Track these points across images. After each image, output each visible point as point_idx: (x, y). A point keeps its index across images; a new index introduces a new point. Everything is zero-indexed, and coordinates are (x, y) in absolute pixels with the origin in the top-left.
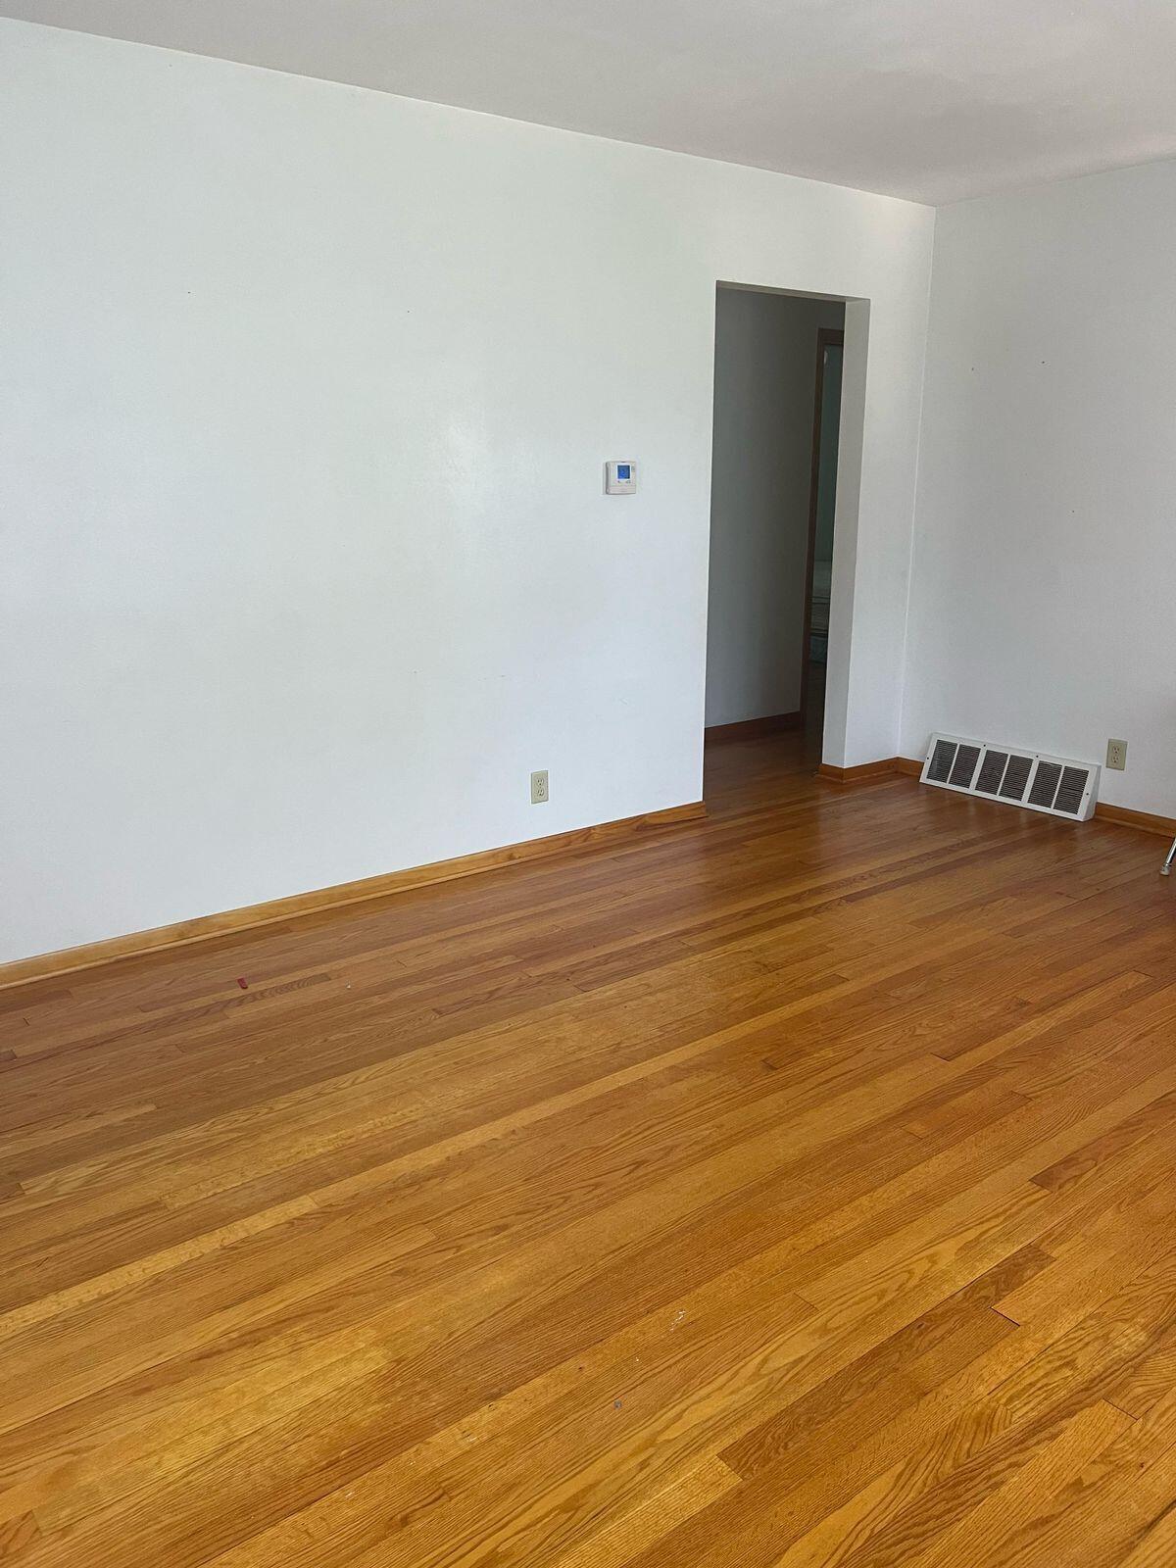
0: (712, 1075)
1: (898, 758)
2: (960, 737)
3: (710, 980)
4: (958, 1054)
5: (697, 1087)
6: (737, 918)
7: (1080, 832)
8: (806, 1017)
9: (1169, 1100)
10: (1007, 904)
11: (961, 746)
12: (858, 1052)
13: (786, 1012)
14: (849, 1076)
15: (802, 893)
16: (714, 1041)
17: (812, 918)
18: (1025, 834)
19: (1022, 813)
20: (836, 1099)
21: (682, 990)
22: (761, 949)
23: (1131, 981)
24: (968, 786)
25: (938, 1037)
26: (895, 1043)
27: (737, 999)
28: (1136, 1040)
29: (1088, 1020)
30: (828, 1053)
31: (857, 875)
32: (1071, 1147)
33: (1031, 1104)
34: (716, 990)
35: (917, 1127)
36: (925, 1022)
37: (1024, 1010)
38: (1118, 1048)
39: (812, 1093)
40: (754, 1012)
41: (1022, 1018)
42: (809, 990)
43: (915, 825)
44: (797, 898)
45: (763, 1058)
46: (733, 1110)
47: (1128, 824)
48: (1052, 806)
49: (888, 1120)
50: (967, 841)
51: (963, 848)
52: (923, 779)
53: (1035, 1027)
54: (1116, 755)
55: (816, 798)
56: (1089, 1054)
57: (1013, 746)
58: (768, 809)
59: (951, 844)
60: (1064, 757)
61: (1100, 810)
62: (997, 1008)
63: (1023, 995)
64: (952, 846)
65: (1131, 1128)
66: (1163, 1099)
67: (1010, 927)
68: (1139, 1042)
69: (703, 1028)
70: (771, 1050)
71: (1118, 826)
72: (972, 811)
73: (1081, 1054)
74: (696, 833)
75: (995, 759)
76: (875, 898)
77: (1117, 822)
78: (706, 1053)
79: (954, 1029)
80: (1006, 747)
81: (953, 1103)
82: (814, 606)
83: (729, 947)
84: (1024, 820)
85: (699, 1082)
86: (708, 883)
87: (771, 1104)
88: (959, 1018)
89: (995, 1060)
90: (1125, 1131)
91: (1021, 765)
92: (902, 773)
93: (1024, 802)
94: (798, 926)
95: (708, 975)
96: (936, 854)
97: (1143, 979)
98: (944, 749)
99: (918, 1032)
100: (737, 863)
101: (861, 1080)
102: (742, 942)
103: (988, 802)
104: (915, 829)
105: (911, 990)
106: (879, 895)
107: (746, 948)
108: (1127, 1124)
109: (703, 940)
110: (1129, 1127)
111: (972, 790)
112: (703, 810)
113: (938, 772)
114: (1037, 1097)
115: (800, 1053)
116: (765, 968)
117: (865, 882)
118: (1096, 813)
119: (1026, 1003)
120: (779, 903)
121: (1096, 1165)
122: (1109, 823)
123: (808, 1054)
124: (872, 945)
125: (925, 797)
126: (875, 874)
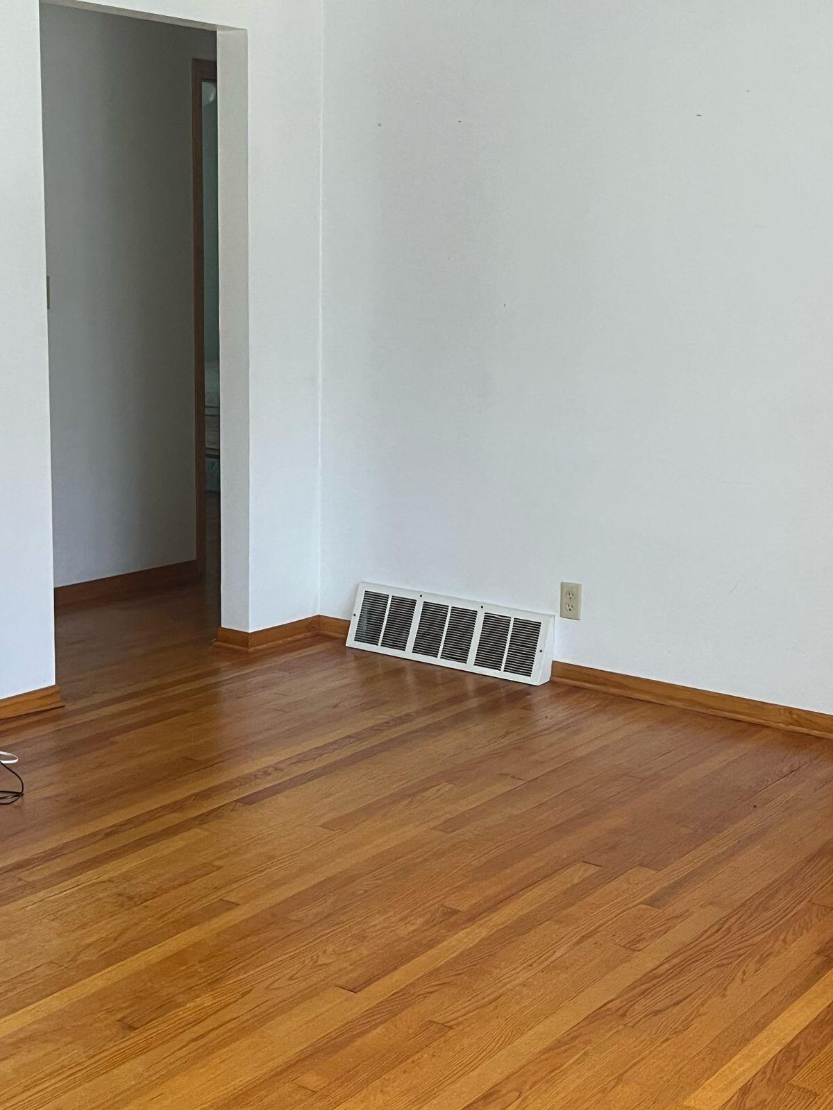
0: (50, 1047)
1: (319, 616)
2: (393, 586)
3: (53, 923)
4: (368, 982)
5: (24, 1065)
6: (97, 838)
7: (536, 698)
8: (179, 957)
9: (608, 1010)
10: (440, 793)
11: (393, 598)
12: (244, 995)
13: (154, 954)
14: (230, 1026)
15: (186, 799)
16: (55, 1003)
17: (198, 830)
18: (473, 703)
19: (470, 680)
20: (210, 1057)
21: (13, 941)
22: (126, 877)
23: (577, 874)
24: (403, 648)
25: (345, 965)
26: (291, 979)
27: (89, 945)
28: (577, 943)
29: (522, 927)
30: (206, 1000)
31: (259, 771)
32: (496, 1077)
33: (451, 1033)
34: (59, 935)
35: (312, 1080)
36: (330, 949)
37: (452, 919)
38: (558, 954)
39: (179, 1054)
40: (110, 959)
41: (449, 931)
42: (187, 922)
43: (335, 701)
44: (179, 806)
45: (119, 1016)
46: (73, 1088)
47: (588, 685)
48: (503, 668)
49: (277, 1075)
50: (399, 718)
51: (395, 725)
52: (351, 642)
53: (464, 939)
54: (570, 601)
55: (216, 672)
56: (522, 967)
57: (453, 596)
58: (148, 691)
59: (379, 722)
60: (513, 608)
61: (560, 669)
62: (420, 921)
63: (451, 903)
64: (381, 725)
65: (564, 1048)
66: (602, 1009)
67: (442, 820)
68: (581, 945)
69: (41, 987)
70: (132, 1005)
71: (578, 689)
72: (410, 679)
73: (514, 966)
74: (49, 728)
75: (433, 613)
76: (280, 799)
77: (578, 683)
78: (44, 1019)
79: (365, 952)
80: (446, 597)
81: (359, 1042)
82: (207, 418)
83: (82, 877)
84: (470, 686)
85: (31, 1057)
86: (57, 796)
87: (127, 1074)
88: (373, 938)
89: (413, 985)
90: (556, 1051)
91: (464, 618)
92: (325, 636)
93: (470, 666)
94: (178, 842)
95: (52, 917)
96: (358, 737)
97: (593, 870)
98: (374, 601)
99: (322, 960)
100: (100, 766)
101: (244, 1030)
102: (101, 869)
103: (431, 667)
104: (335, 706)
105: (315, 910)
106: (286, 793)
107: (106, 877)
108: (559, 1043)
109: (47, 873)
110: (562, 1046)
111: (408, 653)
112: (58, 698)
113: (368, 634)
114: (458, 1024)
115: (167, 1005)
116: (129, 901)
117: (269, 778)
118: (552, 675)
119: (455, 912)
120: (152, 815)
121: (519, 1097)
122: (567, 685)
123: (179, 1005)
124: (273, 857)
125: (354, 664)
126: (281, 766)
